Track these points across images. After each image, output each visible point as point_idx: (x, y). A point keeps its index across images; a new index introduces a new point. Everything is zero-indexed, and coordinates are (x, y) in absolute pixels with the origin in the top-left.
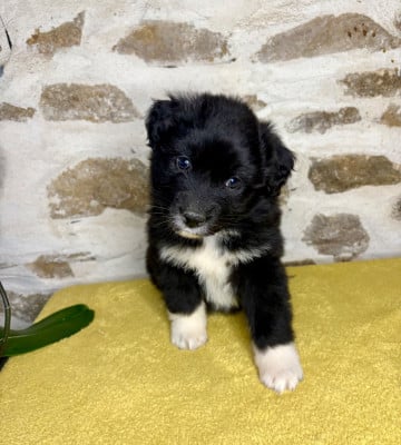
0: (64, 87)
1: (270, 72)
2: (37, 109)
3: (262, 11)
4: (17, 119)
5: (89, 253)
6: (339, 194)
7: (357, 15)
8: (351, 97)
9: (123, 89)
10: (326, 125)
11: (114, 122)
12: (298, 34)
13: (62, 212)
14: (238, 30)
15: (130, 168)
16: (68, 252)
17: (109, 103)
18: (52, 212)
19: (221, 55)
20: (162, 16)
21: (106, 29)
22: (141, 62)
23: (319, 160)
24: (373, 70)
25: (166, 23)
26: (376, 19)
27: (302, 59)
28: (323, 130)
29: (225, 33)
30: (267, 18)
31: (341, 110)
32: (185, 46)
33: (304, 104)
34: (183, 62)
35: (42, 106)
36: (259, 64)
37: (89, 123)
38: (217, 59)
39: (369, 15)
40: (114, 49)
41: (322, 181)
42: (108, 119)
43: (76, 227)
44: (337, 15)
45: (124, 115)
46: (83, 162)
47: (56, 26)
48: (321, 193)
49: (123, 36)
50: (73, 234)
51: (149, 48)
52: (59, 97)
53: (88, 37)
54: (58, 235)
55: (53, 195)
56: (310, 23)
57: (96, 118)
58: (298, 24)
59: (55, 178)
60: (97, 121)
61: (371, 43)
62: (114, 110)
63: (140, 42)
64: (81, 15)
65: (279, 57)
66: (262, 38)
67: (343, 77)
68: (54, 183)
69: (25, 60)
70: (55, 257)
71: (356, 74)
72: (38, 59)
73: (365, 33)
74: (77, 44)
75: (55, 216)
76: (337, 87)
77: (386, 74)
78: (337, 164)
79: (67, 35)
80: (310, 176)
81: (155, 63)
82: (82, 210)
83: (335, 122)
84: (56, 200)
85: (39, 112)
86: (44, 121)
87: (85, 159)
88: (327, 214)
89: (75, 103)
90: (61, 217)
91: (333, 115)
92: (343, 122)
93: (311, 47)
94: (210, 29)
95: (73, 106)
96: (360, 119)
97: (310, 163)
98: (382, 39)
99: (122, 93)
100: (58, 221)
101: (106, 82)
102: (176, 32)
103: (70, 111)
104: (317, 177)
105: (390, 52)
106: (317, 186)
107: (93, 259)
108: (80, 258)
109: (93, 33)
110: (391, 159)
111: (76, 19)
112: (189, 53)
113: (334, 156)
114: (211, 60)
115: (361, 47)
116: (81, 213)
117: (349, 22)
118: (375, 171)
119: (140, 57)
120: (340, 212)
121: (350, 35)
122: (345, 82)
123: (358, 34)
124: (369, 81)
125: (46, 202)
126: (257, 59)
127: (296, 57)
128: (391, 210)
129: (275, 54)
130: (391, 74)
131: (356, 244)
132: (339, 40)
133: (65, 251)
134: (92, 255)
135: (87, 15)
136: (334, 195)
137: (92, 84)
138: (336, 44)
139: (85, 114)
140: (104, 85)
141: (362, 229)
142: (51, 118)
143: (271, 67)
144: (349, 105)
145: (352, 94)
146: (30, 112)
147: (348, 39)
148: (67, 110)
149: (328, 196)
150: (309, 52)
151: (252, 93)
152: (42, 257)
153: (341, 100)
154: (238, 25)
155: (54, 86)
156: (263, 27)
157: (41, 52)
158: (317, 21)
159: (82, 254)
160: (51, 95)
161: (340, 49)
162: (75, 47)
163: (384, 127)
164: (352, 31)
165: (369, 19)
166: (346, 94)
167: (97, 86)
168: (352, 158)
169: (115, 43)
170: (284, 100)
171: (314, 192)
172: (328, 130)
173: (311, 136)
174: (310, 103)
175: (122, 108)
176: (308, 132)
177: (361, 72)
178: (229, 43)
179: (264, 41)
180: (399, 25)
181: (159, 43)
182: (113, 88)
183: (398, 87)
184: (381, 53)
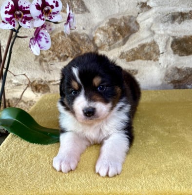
5: (58, 81)
6: (186, 57)
10: (182, 19)
11: (76, 13)
13: (47, 59)
15: (81, 37)
16: (48, 79)
23: (177, 38)
28: (180, 22)
31: (190, 11)
33: (172, 8)
37: (63, 13)
41: (177, 49)
45: (81, 10)
48: (177, 56)
50: (51, 70)
62: (76, 7)
70: (41, 82)
75: (42, 61)
78: (186, 40)
80: (172, 46)
82: (56, 58)
83: (186, 18)
84: (44, 53)
88: (179, 67)
91: (186, 14)
97: (171, 39)
100: (44, 63)
104: (175, 47)
106: (175, 52)
108: (54, 83)
113: (185, 36)
116: (55, 60)
133: (46, 79)
136: (183, 57)
149: (180, 58)
159: (54, 81)
170: (162, 5)
171: (172, 55)
172: (182, 22)
173: (173, 25)
174: (175, 7)
175: (80, 6)
176: (172, 23)
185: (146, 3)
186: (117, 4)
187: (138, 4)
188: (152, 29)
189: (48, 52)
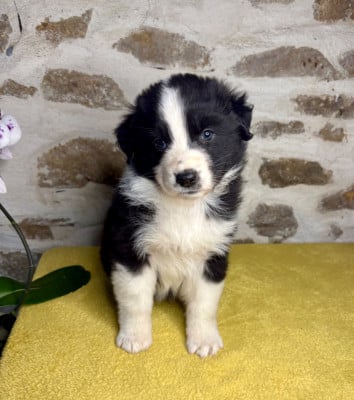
0: (65, 72)
1: (241, 85)
2: (39, 88)
3: (240, 34)
4: (19, 96)
5: (69, 219)
6: (280, 189)
7: (312, 49)
8: (299, 113)
9: (117, 82)
10: (277, 133)
11: (106, 109)
12: (266, 57)
13: (50, 182)
14: (219, 47)
16: (51, 217)
17: (104, 92)
18: (40, 181)
19: (204, 65)
20: (160, 25)
21: (110, 29)
22: (137, 61)
23: (268, 161)
24: (318, 94)
25: (162, 32)
26: (325, 55)
27: (266, 78)
28: (275, 137)
29: (209, 48)
30: (244, 40)
31: (291, 122)
32: (175, 53)
33: (263, 114)
34: (171, 65)
35: (44, 87)
36: (232, 76)
37: (84, 107)
38: (199, 68)
39: (321, 50)
40: (114, 46)
41: (268, 177)
42: (101, 106)
43: (60, 196)
44: (297, 47)
45: (115, 104)
46: (74, 141)
47: (65, 18)
48: (267, 187)
49: (123, 36)
50: (57, 202)
51: (145, 50)
52: (61, 81)
53: (93, 32)
54: (44, 202)
55: (43, 166)
56: (276, 50)
57: (91, 104)
58: (266, 50)
59: (47, 151)
60: (91, 107)
61: (319, 74)
62: (108, 99)
63: (137, 44)
64: (89, 13)
65: (249, 74)
66: (238, 56)
67: (296, 97)
68: (45, 155)
69: (34, 44)
70: (38, 221)
71: (305, 96)
72: (45, 45)
73: (316, 65)
74: (83, 37)
75: (42, 185)
76: (290, 103)
77: (327, 99)
78: (282, 165)
79: (74, 28)
80: (260, 172)
81: (148, 63)
82: (68, 182)
83: (284, 131)
84: (45, 171)
85: (40, 91)
86: (43, 100)
87: (76, 137)
88: (269, 204)
89: (74, 89)
90: (48, 186)
91: (284, 125)
92: (291, 132)
93: (275, 69)
94: (197, 41)
95: (71, 91)
96: (304, 131)
97: (262, 162)
98: (328, 72)
99: (117, 85)
100: (45, 190)
101: (104, 74)
102: (169, 40)
103: (69, 95)
104: (265, 174)
105: (332, 82)
106: (264, 181)
107: (72, 225)
108: (61, 223)
109: (97, 30)
110: (323, 165)
111: (83, 15)
112: (177, 60)
113: (282, 159)
114: (195, 67)
115: (312, 75)
116: (66, 184)
117: (305, 54)
118: (310, 173)
119: (136, 57)
120: (278, 203)
121: (304, 64)
122: (297, 101)
123: (311, 64)
124: (314, 103)
125: (36, 171)
126: (231, 72)
127: (262, 75)
128: (317, 205)
129: (246, 71)
130: (331, 99)
131: (287, 229)
132: (296, 67)
133: (48, 216)
134: (72, 221)
135: (94, 13)
136: (276, 189)
137: (91, 73)
138: (294, 70)
139: (82, 98)
140: (101, 76)
141: (294, 218)
142: (50, 99)
143: (242, 80)
144: (297, 119)
145: (301, 111)
146: (32, 91)
147: (303, 68)
148: (66, 93)
149: (271, 190)
150: (273, 73)
152: (27, 220)
153: (292, 115)
154: (220, 43)
155: (57, 70)
156: (240, 48)
157: (48, 39)
158: (282, 50)
159: (62, 220)
160: (53, 78)
161: (296, 75)
162: (79, 40)
163: (320, 140)
164: (307, 62)
165: (320, 54)
166: (297, 110)
167: (95, 76)
168: (294, 161)
169: (116, 41)
171: (261, 185)
172: (278, 138)
173: (265, 140)
174: (268, 114)
175: (115, 98)
176: (263, 137)
177: (309, 95)
178: (211, 56)
179: (239, 59)
180: (342, 62)
181: (153, 47)
182: (108, 80)
183: (335, 110)
184: (325, 82)
189: (54, 171)
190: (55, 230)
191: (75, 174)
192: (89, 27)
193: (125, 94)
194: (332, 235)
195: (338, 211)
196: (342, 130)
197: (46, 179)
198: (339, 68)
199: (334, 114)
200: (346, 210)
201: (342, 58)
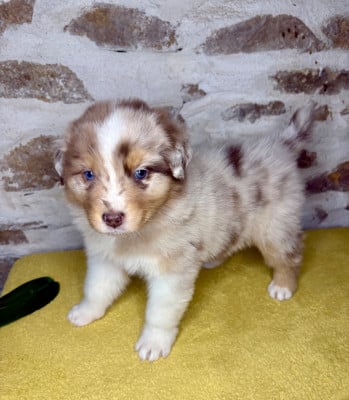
0: (15, 64)
1: (212, 64)
5: (41, 222)
7: (291, 17)
8: (279, 92)
9: (74, 70)
10: (256, 115)
11: (66, 102)
12: (240, 29)
13: (16, 185)
14: (185, 21)
16: (22, 221)
17: (61, 84)
18: (6, 185)
19: (169, 44)
21: (59, 9)
22: (93, 44)
24: (300, 69)
25: (118, 8)
26: (307, 23)
27: (241, 54)
28: (253, 119)
29: (174, 23)
30: (213, 11)
31: (270, 103)
32: (136, 31)
33: (239, 96)
34: (133, 47)
36: (203, 55)
37: (41, 102)
38: (165, 48)
39: (301, 18)
40: (65, 29)
42: (60, 99)
43: (29, 199)
44: (274, 16)
45: (75, 96)
46: (36, 139)
49: (75, 17)
50: (27, 205)
51: (101, 31)
52: (11, 75)
53: (40, 15)
54: (12, 206)
55: (6, 169)
56: (251, 20)
57: (48, 97)
58: (239, 20)
59: (8, 153)
60: (48, 101)
61: (300, 46)
62: (66, 91)
63: (91, 24)
65: (221, 51)
66: (207, 31)
67: (275, 74)
68: (7, 158)
70: (10, 226)
71: (286, 72)
73: (296, 35)
74: (29, 21)
75: (8, 189)
76: (269, 82)
77: (310, 74)
79: (17, 12)
81: (106, 46)
82: (35, 184)
83: (263, 113)
84: (9, 173)
87: (38, 136)
89: (27, 82)
90: (15, 189)
91: (263, 107)
92: (270, 113)
93: (250, 43)
94: (160, 18)
95: (24, 84)
96: (284, 112)
98: (310, 42)
99: (74, 74)
100: (12, 194)
101: (58, 62)
102: (128, 17)
103: (22, 89)
105: (315, 54)
107: (45, 227)
108: (33, 226)
109: (44, 12)
112: (139, 40)
114: (160, 48)
115: (292, 47)
116: (34, 187)
117: (284, 23)
119: (92, 40)
121: (284, 35)
122: (276, 78)
123: (290, 35)
124: (295, 79)
126: (201, 50)
127: (236, 51)
129: (218, 48)
130: (314, 74)
132: (274, 38)
133: (19, 221)
134: (45, 224)
137: (43, 63)
138: (272, 43)
139: (37, 92)
140: (55, 65)
142: (2, 95)
143: (213, 59)
144: (277, 99)
145: (280, 89)
147: (282, 39)
148: (18, 88)
150: (248, 48)
151: (195, 83)
153: (271, 94)
154: (187, 16)
155: (5, 63)
156: (209, 20)
158: (257, 19)
159: (35, 223)
161: (274, 48)
162: (25, 25)
164: (286, 32)
165: (301, 22)
166: (275, 89)
167: (48, 65)
169: (67, 23)
170: (223, 91)
172: (257, 120)
173: (243, 124)
174: (244, 95)
175: (74, 89)
176: (241, 120)
177: (289, 70)
178: (177, 33)
179: (209, 34)
180: (325, 31)
181: (111, 26)
182: (64, 69)
183: (318, 86)
184: (307, 54)
185: (197, 86)
186: (143, 86)
187: (184, 87)
188: (207, 130)
189: (18, 174)
190: (28, 234)
191: (42, 175)
192: (35, 10)
193: (84, 83)
194: (317, 219)
195: (323, 194)
196: (326, 107)
197: (11, 183)
198: (322, 37)
199: (318, 90)
200: (332, 192)
201: (326, 26)
